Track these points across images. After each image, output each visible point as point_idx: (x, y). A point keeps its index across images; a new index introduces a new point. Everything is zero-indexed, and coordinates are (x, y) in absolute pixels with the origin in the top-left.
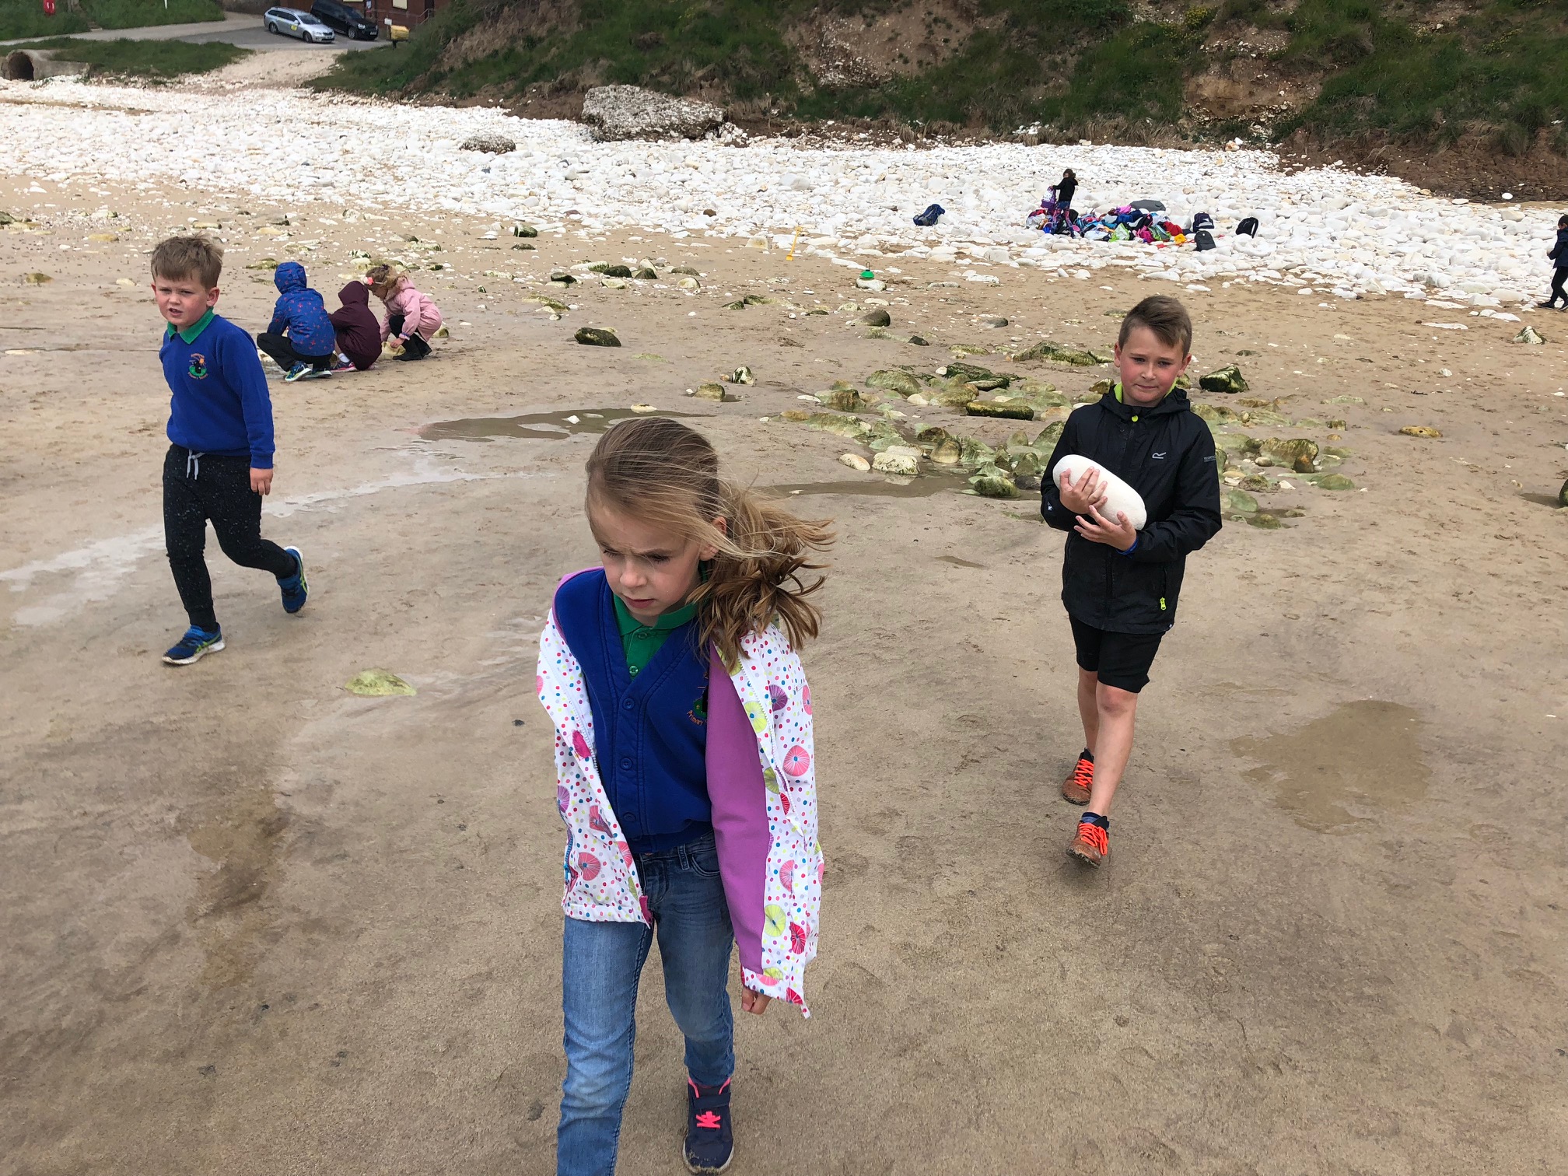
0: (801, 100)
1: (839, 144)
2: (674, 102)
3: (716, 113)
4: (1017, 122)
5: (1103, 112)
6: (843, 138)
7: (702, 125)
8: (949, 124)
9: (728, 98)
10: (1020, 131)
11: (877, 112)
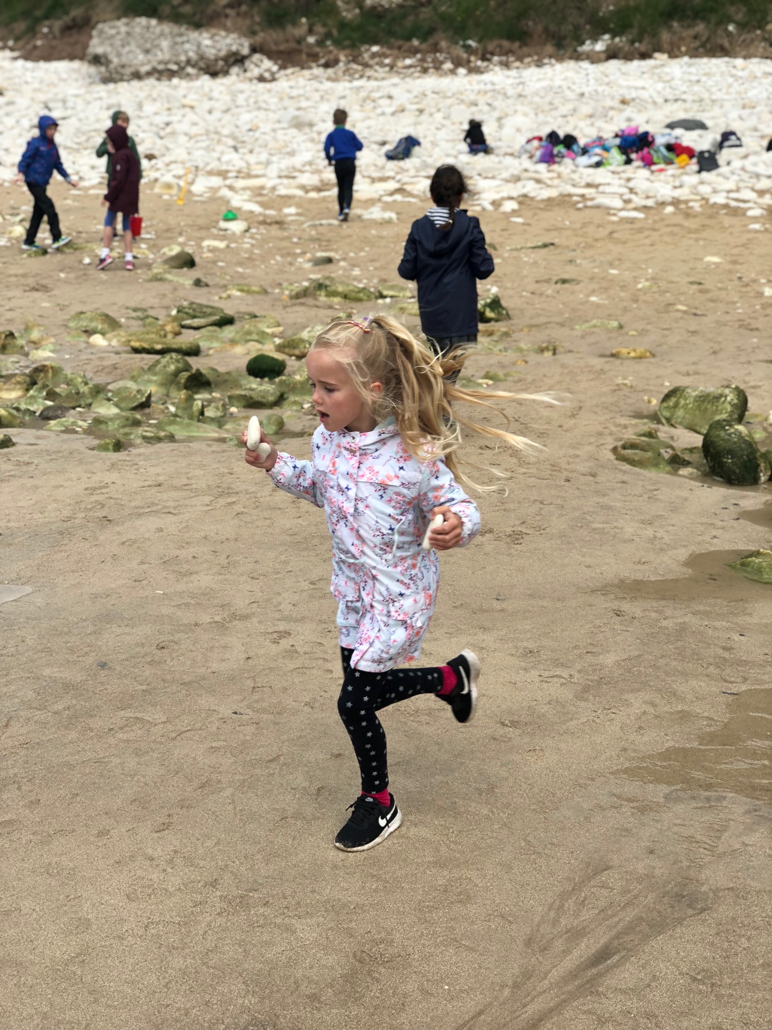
0: (343, 25)
1: (381, 72)
2: (194, 35)
3: (242, 45)
4: (584, 36)
5: (681, 20)
6: (386, 65)
7: (225, 59)
8: (506, 44)
9: (257, 28)
10: (587, 47)
11: (425, 34)
